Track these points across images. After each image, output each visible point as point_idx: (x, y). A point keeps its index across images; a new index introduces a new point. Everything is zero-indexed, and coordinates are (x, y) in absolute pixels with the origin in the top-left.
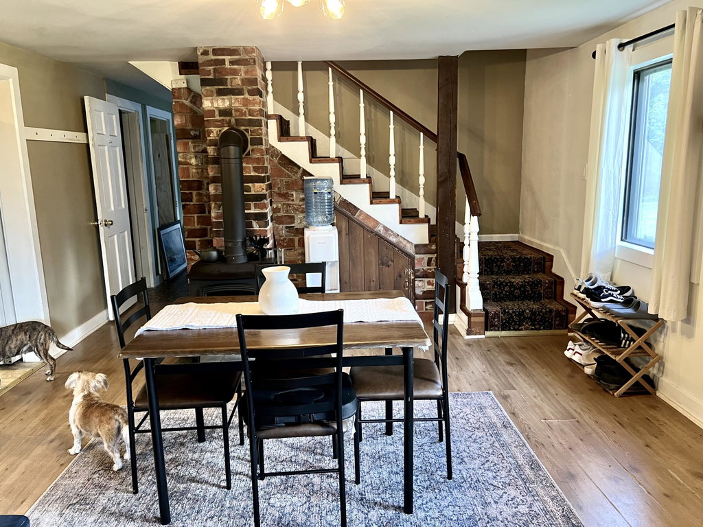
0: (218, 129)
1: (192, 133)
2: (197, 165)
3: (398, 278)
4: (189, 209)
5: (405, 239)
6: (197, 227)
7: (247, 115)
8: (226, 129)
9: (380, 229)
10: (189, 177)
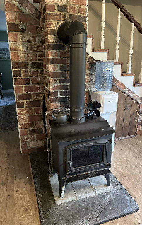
0: (56, 22)
1: (20, 27)
2: (24, 51)
3: (133, 115)
4: (19, 82)
5: (136, 95)
6: (24, 93)
7: (78, 13)
8: (62, 22)
9: (126, 90)
10: (18, 59)
